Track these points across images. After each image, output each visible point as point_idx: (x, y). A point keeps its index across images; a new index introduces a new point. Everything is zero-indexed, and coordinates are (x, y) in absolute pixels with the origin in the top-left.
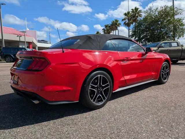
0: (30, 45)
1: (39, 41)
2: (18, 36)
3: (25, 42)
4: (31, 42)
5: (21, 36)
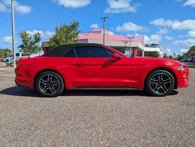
0: (135, 50)
1: (147, 46)
2: (124, 43)
3: (130, 47)
4: (136, 47)
5: (127, 42)
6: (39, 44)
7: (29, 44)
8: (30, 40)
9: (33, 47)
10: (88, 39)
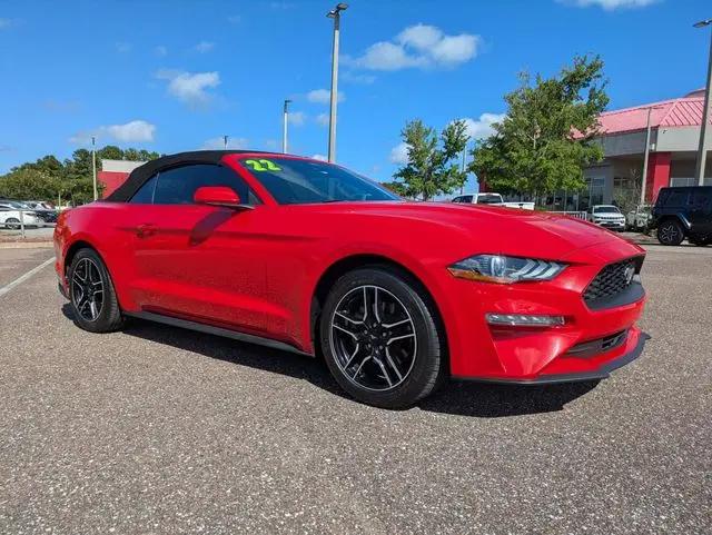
6: (463, 160)
7: (427, 162)
8: (432, 151)
9: (437, 172)
10: (655, 129)
